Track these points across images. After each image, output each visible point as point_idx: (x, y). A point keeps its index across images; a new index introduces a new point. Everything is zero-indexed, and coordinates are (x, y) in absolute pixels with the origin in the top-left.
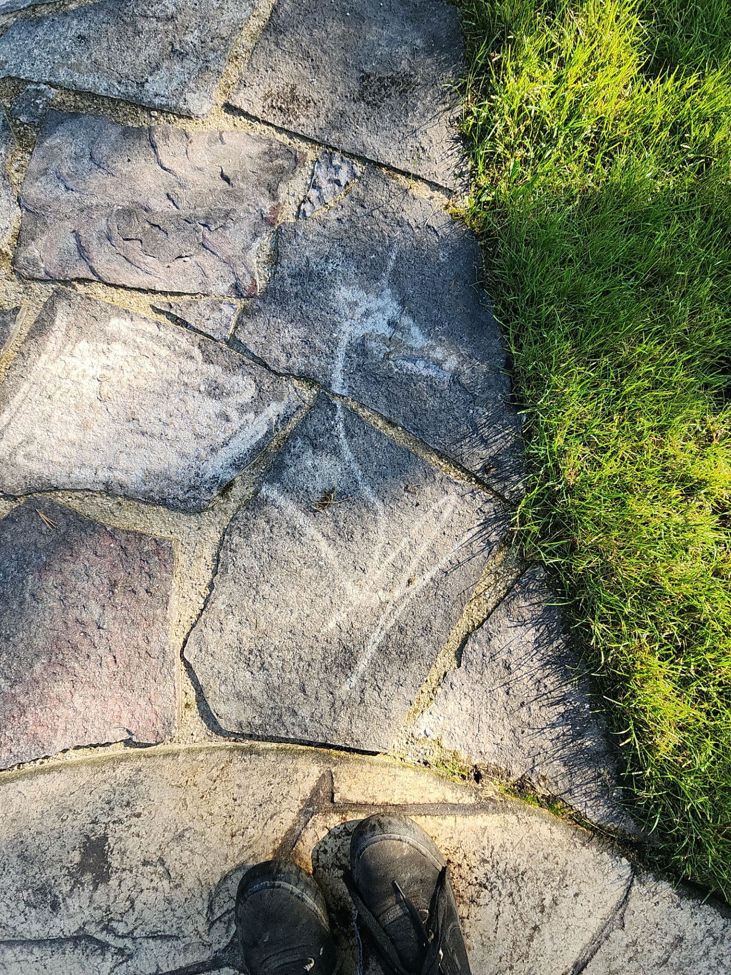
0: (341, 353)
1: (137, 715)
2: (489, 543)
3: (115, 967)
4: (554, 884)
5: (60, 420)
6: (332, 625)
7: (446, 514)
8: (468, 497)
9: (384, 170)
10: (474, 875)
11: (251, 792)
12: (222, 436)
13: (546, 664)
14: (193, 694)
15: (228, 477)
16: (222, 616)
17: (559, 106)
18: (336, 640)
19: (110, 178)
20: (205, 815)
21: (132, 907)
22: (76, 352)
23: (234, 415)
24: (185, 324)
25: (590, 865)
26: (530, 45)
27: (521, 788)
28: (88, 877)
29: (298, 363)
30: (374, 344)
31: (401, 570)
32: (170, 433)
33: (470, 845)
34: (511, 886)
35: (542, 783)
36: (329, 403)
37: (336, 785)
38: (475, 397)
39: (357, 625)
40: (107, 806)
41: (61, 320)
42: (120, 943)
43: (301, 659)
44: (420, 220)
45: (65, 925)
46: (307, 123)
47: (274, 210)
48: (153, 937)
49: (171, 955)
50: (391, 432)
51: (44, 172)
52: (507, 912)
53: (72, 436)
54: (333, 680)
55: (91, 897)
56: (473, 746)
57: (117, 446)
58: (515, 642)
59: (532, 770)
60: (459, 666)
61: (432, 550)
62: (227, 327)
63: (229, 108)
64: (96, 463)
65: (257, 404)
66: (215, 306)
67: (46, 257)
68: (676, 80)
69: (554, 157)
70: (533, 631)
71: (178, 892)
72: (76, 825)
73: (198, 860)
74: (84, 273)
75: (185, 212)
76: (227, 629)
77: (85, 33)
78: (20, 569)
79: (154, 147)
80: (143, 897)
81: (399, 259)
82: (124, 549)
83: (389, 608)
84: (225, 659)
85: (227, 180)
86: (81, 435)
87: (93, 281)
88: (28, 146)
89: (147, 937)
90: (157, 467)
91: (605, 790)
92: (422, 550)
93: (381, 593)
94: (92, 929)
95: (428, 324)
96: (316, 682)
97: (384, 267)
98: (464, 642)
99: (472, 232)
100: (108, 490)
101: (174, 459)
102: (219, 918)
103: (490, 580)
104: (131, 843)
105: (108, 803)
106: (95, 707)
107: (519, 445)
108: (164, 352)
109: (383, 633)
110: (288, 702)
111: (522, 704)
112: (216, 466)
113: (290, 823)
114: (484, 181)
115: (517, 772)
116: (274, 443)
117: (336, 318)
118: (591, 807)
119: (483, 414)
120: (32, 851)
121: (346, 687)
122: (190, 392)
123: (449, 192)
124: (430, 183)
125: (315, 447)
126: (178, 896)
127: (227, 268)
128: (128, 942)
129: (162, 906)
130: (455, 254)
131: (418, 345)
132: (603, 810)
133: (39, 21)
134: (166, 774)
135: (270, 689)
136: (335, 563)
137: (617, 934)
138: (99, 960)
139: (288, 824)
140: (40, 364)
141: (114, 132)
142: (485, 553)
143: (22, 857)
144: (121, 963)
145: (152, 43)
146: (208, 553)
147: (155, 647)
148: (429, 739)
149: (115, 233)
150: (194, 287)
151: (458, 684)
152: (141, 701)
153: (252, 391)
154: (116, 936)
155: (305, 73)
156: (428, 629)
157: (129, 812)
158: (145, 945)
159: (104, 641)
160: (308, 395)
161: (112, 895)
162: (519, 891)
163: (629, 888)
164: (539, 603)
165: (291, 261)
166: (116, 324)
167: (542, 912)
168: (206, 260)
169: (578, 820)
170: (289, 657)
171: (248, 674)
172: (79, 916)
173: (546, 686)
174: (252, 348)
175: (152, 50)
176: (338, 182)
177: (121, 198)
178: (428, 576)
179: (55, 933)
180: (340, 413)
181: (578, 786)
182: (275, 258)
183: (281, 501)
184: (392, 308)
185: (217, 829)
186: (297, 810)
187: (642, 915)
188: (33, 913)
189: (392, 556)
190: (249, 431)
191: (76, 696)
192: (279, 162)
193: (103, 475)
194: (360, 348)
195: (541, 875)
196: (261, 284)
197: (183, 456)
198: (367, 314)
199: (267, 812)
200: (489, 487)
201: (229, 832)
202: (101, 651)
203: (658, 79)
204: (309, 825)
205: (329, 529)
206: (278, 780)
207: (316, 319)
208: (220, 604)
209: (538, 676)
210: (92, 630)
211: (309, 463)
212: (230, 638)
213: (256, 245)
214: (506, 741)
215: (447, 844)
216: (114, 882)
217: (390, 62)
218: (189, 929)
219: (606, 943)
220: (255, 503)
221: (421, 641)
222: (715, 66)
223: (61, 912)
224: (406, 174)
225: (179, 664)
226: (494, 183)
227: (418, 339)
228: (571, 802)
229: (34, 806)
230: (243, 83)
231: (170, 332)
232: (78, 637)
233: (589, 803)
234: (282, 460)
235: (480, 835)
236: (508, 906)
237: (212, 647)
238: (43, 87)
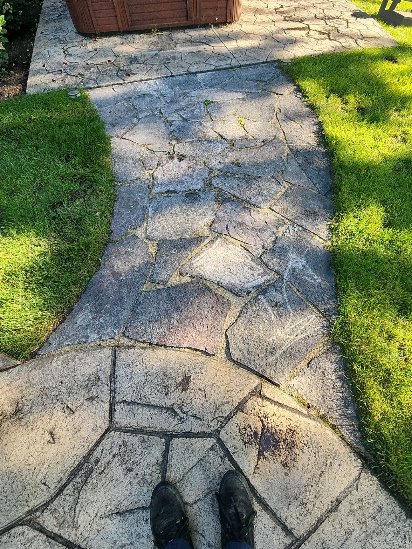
0: (288, 269)
1: (209, 344)
2: (323, 333)
3: (176, 424)
4: (331, 456)
5: (211, 263)
6: (271, 339)
7: (311, 320)
8: (319, 318)
9: (307, 231)
10: (303, 440)
11: (236, 380)
12: (252, 279)
13: (337, 378)
14: (225, 346)
15: (250, 290)
16: (240, 326)
17: (358, 229)
18: (271, 344)
19: (238, 216)
20: (221, 381)
21: (191, 403)
22: (219, 249)
23: (256, 275)
24: (248, 251)
25: (346, 455)
26: (351, 214)
27: (323, 418)
28: (181, 388)
29: (276, 268)
30: (297, 270)
31: (295, 331)
32: (238, 275)
33: (303, 428)
34: (315, 450)
35: (331, 419)
36: (282, 280)
37: (262, 389)
38: (324, 291)
39: (278, 342)
40: (194, 367)
41: (218, 241)
42: (182, 415)
43: (260, 346)
44: (315, 244)
45: (167, 402)
46: (289, 216)
47: (277, 232)
48: (194, 417)
49: (197, 426)
50: (298, 293)
51: (223, 210)
52: (313, 459)
53: (212, 268)
54: (268, 356)
55: (180, 395)
56: (309, 396)
57: (223, 274)
58: (328, 367)
59: (328, 413)
60: (308, 368)
61: (305, 328)
62: (259, 254)
63: (270, 208)
64: (217, 276)
65: (263, 275)
66: (257, 249)
67: (219, 228)
68: (392, 230)
69: (355, 240)
70: (334, 365)
71: (206, 403)
72: (184, 369)
73: (216, 395)
74: (227, 233)
75: (254, 227)
76: (241, 330)
77: (239, 184)
78: (190, 295)
79: (250, 212)
80: (195, 400)
81: (308, 251)
82: (218, 299)
83: (289, 341)
84: (238, 338)
85: (267, 223)
86: (215, 268)
87: (227, 235)
88: (220, 204)
89: (192, 416)
90: (232, 282)
91: (354, 431)
92: (302, 328)
93: (287, 335)
94: (175, 407)
95: (314, 269)
96: (263, 355)
97: (303, 252)
98: (311, 361)
99: (329, 251)
100: (218, 284)
101: (237, 282)
102: (216, 418)
103: (322, 345)
104: (197, 381)
105: (195, 366)
106: (198, 338)
107: (336, 308)
108: (241, 255)
109: (286, 347)
110: (253, 357)
111: (327, 389)
112: (248, 286)
113: (246, 396)
114: (334, 240)
115: (323, 412)
116: (265, 286)
117: (288, 260)
118: (348, 435)
119: (326, 296)
120: (168, 373)
121: (271, 360)
122: (246, 266)
123: (324, 240)
124: (319, 237)
125: (276, 290)
126: (206, 404)
127: (262, 242)
128: (185, 415)
129: (201, 406)
130: (324, 255)
131: (310, 273)
132: (353, 438)
133: (228, 177)
134: (213, 364)
135: (249, 352)
136: (276, 323)
137: (354, 492)
138: (172, 420)
139: (245, 396)
140: (210, 249)
141: (241, 207)
142: (322, 336)
143: (164, 374)
144: (179, 424)
145: (255, 191)
146: (239, 308)
147: (219, 328)
148: (294, 388)
149: (236, 227)
150: (253, 243)
151: (307, 373)
152: (211, 341)
153: (262, 271)
154: (182, 412)
155: (291, 206)
156: (300, 351)
157: (200, 372)
158: (190, 419)
159: (206, 321)
160: (277, 277)
161: (186, 396)
162: (318, 453)
163: (360, 473)
164: (337, 358)
165: (279, 244)
166: (231, 246)
167: (326, 466)
168: (257, 239)
169: (343, 438)
170: (256, 344)
171: (243, 345)
172: (173, 400)
173: (336, 385)
174: (264, 261)
175: (255, 192)
176: (295, 230)
177: (239, 220)
178: (303, 336)
179: (163, 404)
180: (285, 284)
181: (344, 425)
182: (275, 242)
183: (264, 301)
184: (304, 263)
185: (224, 387)
186: (249, 392)
187: (365, 487)
188: (159, 395)
189: (293, 326)
190: (259, 280)
191: (194, 333)
192: (280, 222)
193: (218, 279)
194: (294, 269)
195: (327, 450)
196: (270, 247)
197: (240, 281)
198: (297, 262)
199: (240, 388)
200: (325, 317)
201: (227, 390)
202: (204, 323)
203: (387, 229)
204: (251, 398)
205: (276, 313)
206: (245, 379)
207: (283, 259)
208: (240, 322)
209: (334, 381)
210: (203, 317)
211: (274, 293)
212: (240, 332)
213: (270, 238)
214: (320, 399)
215: (295, 424)
216: (188, 392)
217: (313, 209)
218: (206, 418)
219: (350, 494)
220: (256, 299)
221: (297, 354)
222: (406, 228)
223: (168, 397)
224: (314, 233)
225: (224, 335)
226: (337, 241)
227: (310, 271)
228: (341, 430)
229: (174, 359)
230: (275, 204)
231: (244, 252)
232: (199, 318)
233: (348, 433)
234: (266, 291)
235: (307, 425)
236: (314, 457)
237: (235, 333)
238: (226, 192)
